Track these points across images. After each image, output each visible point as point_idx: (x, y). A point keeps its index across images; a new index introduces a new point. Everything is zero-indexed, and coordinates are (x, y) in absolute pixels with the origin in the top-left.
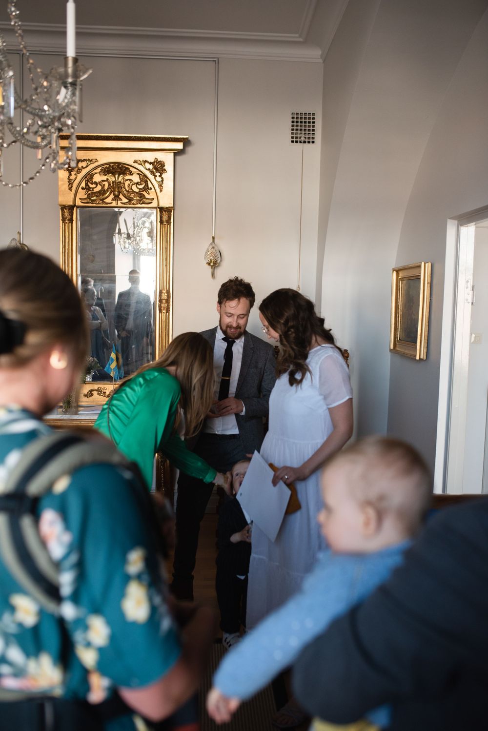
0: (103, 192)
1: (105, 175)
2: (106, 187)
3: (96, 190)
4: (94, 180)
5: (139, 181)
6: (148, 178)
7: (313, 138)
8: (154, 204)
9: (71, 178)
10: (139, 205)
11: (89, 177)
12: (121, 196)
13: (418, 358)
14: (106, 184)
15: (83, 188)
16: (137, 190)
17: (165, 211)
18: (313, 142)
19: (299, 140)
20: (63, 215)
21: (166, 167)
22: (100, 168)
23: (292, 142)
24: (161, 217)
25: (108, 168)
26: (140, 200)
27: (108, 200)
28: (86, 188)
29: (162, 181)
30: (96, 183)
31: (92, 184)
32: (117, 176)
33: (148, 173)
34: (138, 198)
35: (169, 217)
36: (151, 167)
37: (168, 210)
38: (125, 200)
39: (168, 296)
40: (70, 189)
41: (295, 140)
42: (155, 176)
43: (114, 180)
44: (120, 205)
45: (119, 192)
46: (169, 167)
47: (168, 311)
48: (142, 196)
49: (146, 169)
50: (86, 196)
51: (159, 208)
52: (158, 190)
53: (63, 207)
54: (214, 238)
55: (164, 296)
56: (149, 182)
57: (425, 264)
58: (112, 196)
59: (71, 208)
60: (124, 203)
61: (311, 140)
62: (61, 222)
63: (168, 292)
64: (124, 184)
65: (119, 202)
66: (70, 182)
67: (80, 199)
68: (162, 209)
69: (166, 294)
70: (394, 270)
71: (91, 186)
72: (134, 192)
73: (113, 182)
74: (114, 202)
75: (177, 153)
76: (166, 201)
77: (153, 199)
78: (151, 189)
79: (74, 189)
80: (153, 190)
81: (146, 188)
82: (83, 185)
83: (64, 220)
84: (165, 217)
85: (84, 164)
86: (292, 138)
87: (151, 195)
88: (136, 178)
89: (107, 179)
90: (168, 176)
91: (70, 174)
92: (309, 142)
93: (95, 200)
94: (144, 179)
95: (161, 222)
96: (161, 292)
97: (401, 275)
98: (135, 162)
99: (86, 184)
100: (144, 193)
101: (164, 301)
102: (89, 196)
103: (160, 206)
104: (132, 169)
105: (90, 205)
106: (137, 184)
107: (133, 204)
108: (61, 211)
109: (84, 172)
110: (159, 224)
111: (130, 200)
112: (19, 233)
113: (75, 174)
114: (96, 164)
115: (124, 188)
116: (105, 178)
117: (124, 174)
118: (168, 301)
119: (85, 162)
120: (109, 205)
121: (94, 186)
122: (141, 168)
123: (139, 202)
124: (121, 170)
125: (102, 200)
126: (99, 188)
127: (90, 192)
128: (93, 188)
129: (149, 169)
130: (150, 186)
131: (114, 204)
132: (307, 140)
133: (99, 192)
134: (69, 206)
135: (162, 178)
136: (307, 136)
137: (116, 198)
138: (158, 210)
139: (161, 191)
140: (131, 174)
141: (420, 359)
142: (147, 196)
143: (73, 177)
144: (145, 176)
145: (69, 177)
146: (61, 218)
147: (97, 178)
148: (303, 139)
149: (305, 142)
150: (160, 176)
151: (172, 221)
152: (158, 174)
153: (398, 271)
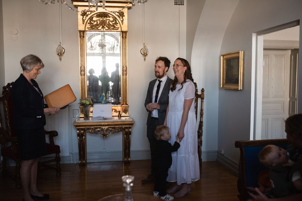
0: (97, 25)
1: (98, 18)
2: (99, 23)
3: (94, 24)
4: (93, 20)
5: (113, 20)
6: (116, 19)
7: (183, 3)
8: (120, 30)
9: (84, 19)
10: (113, 30)
11: (91, 18)
12: (105, 27)
13: (239, 89)
14: (99, 21)
15: (88, 23)
16: (112, 24)
17: (124, 33)
18: (183, 5)
19: (177, 4)
20: (80, 35)
21: (124, 14)
22: (96, 15)
23: (175, 4)
24: (122, 35)
25: (100, 14)
26: (113, 28)
27: (100, 28)
28: (90, 23)
29: (123, 20)
30: (94, 21)
31: (92, 21)
32: (103, 18)
33: (117, 17)
34: (112, 27)
35: (126, 35)
36: (118, 14)
37: (126, 32)
38: (107, 28)
39: (126, 68)
40: (83, 23)
41: (176, 3)
42: (120, 18)
43: (102, 19)
44: (105, 30)
45: (104, 25)
46: (126, 14)
47: (126, 75)
48: (114, 27)
49: (116, 15)
50: (90, 27)
51: (121, 31)
52: (121, 24)
53: (80, 31)
54: (144, 44)
55: (125, 69)
56: (117, 20)
57: (241, 51)
58: (101, 27)
59: (84, 32)
60: (107, 30)
61: (182, 4)
62: (79, 38)
63: (126, 67)
64: (106, 21)
65: (104, 29)
66: (83, 21)
67: (87, 28)
68: (123, 32)
69: (125, 68)
70: (221, 55)
71: (92, 22)
72: (111, 25)
73: (101, 21)
74: (102, 29)
75: (129, 8)
76: (125, 29)
77: (119, 28)
78: (118, 23)
79: (85, 23)
80: (119, 24)
81: (116, 23)
82: (89, 22)
83: (80, 37)
84: (124, 35)
85: (89, 13)
86: (175, 3)
87: (118, 26)
88: (111, 19)
89: (99, 19)
90: (126, 18)
91: (83, 17)
92: (182, 5)
93: (94, 28)
94: (115, 19)
95: (123, 37)
96: (123, 67)
97: (225, 57)
98: (111, 12)
99: (90, 21)
100: (115, 25)
101: (124, 71)
102: (92, 27)
103: (122, 30)
104: (109, 15)
105: (92, 30)
106: (112, 21)
107: (111, 30)
108: (79, 33)
109: (89, 16)
110: (121, 38)
111: (109, 28)
112: (60, 42)
113: (86, 17)
114: (95, 13)
115: (107, 23)
116: (98, 19)
117: (106, 17)
118: (126, 71)
119: (90, 12)
120: (100, 30)
121: (93, 22)
122: (114, 14)
123: (113, 29)
124: (105, 15)
125: (97, 28)
126: (95, 23)
127: (91, 25)
128: (93, 23)
129: (117, 15)
130: (117, 22)
131: (102, 30)
132: (181, 4)
133: (96, 25)
134: (83, 31)
135: (123, 19)
136: (181, 2)
137: (103, 27)
138: (121, 32)
139: (123, 24)
140: (109, 17)
141: (240, 90)
142: (116, 26)
143: (84, 18)
144: (115, 18)
145: (83, 18)
146: (79, 36)
147: (95, 19)
148: (179, 3)
149: (180, 5)
150: (122, 18)
151: (127, 37)
152: (121, 17)
153: (223, 56)
